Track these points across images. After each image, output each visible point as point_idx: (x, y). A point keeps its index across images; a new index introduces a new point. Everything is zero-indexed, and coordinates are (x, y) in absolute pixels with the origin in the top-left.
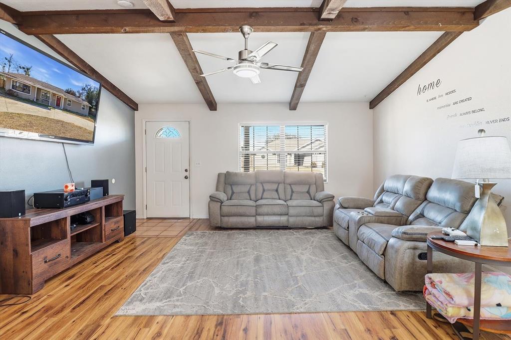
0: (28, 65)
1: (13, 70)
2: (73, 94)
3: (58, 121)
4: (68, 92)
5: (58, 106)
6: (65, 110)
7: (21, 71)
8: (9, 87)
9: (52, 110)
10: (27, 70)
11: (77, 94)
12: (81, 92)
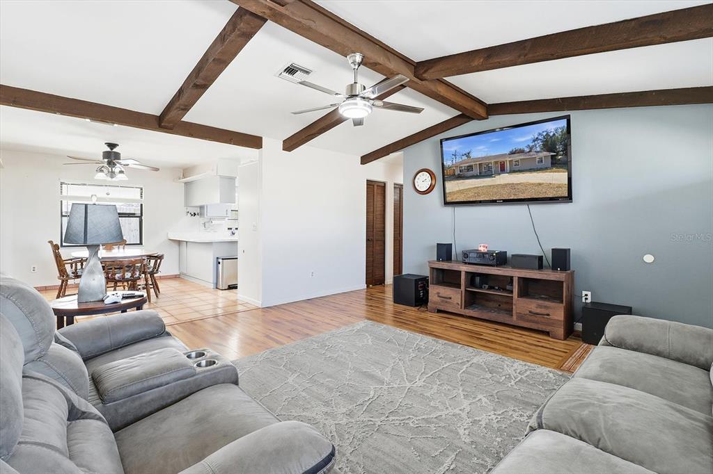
0: (467, 151)
1: (459, 160)
2: (522, 151)
3: (506, 185)
4: (512, 153)
5: (503, 170)
6: (513, 171)
7: (465, 158)
8: (457, 172)
9: (497, 177)
10: (468, 155)
11: (527, 150)
12: (531, 145)
